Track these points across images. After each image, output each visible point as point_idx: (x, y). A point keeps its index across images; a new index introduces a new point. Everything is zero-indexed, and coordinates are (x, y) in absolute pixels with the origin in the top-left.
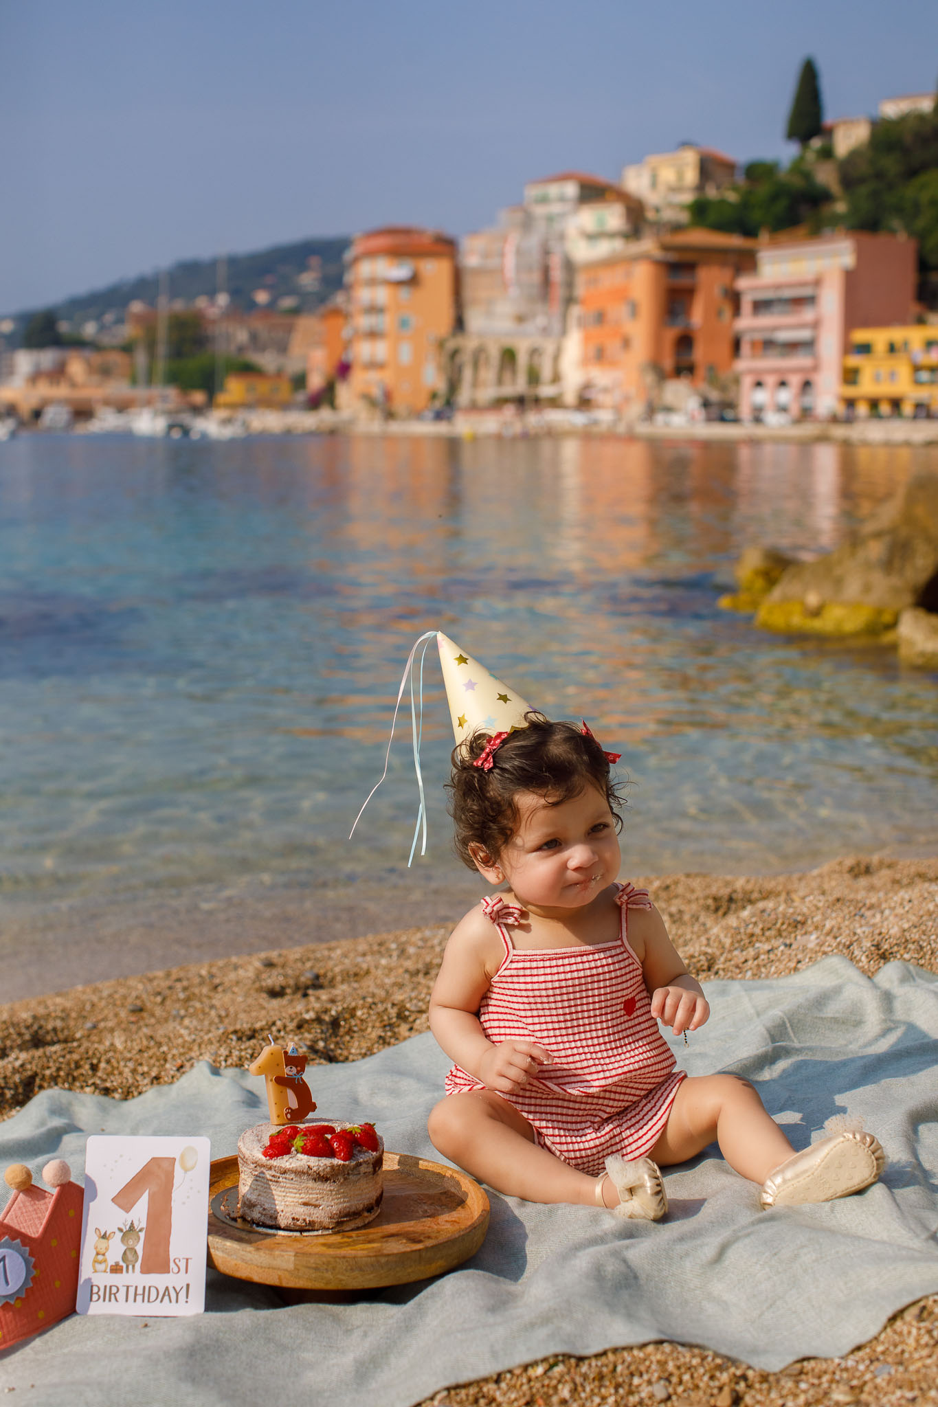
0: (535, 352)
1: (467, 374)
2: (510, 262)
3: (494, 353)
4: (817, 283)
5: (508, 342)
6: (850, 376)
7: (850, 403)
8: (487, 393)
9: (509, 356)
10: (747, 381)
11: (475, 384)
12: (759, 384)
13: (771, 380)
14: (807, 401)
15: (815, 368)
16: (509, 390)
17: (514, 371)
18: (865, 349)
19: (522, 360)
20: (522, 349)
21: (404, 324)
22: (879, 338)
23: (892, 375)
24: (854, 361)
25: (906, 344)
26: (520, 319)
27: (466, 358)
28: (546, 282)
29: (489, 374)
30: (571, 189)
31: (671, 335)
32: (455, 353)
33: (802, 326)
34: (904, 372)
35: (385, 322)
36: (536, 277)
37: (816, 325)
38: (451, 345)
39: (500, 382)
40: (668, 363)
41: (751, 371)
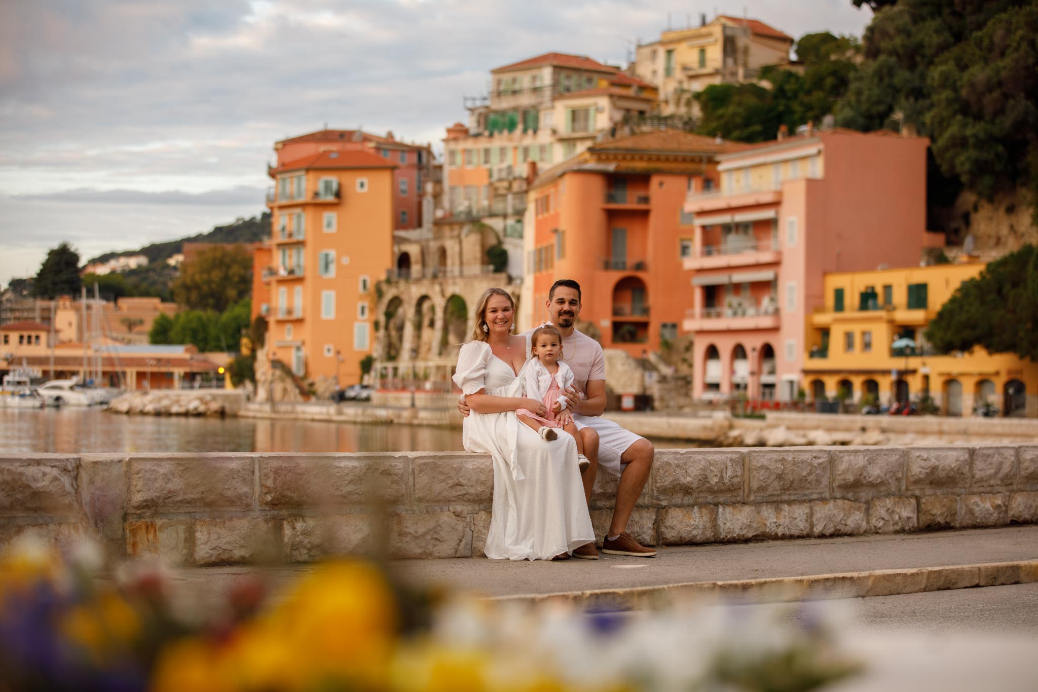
3: (439, 303)
4: (778, 202)
9: (457, 306)
10: (700, 348)
12: (712, 353)
13: (725, 346)
14: (768, 375)
15: (775, 329)
17: (463, 333)
21: (328, 264)
23: (868, 340)
24: (826, 318)
25: (888, 293)
27: (408, 311)
32: (395, 306)
34: (881, 335)
35: (307, 261)
37: (777, 265)
38: (391, 292)
41: (704, 333)
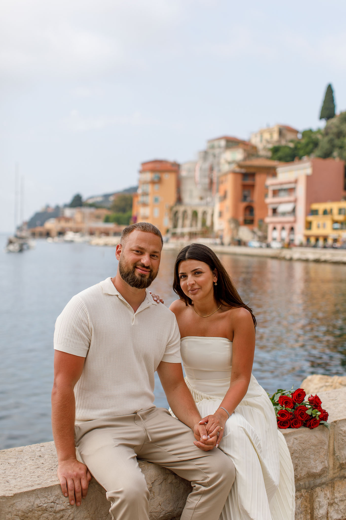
0: (204, 213)
1: (180, 222)
2: (197, 174)
3: (190, 213)
4: (296, 182)
5: (195, 208)
6: (309, 225)
7: (308, 238)
8: (187, 230)
9: (195, 214)
10: (270, 227)
11: (183, 226)
12: (275, 229)
13: (279, 227)
14: (292, 237)
15: (295, 221)
16: (194, 229)
17: (196, 222)
18: (314, 212)
19: (200, 216)
20: (200, 211)
21: (156, 200)
22: (320, 207)
23: (324, 226)
24: (310, 218)
25: (331, 211)
26: (201, 198)
27: (180, 215)
28: (211, 183)
29: (188, 222)
30: (223, 143)
31: (243, 205)
32: (176, 213)
33: (289, 202)
34: (329, 223)
35: (149, 199)
36: (207, 181)
37: (295, 201)
38: (175, 209)
39: (191, 226)
40: (241, 219)
41: (272, 223)
